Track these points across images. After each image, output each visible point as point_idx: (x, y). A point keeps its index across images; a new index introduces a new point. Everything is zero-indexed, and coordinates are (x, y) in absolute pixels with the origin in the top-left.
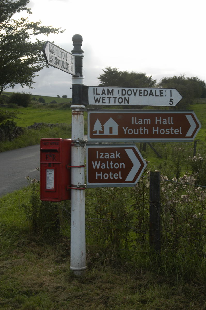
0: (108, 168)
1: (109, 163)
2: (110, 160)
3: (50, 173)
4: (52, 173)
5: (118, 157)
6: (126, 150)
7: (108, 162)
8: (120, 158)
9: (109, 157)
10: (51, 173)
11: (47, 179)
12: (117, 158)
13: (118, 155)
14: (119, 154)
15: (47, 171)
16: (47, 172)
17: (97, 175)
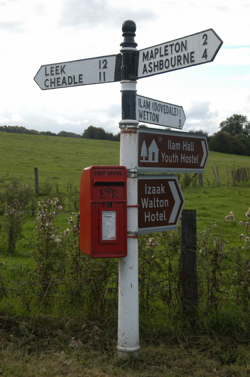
0: (155, 207)
1: (156, 200)
2: (156, 196)
3: (107, 217)
4: (111, 217)
5: (163, 191)
6: (169, 182)
7: (154, 198)
8: (164, 193)
9: (156, 192)
10: (109, 217)
11: (103, 225)
12: (162, 193)
13: (163, 190)
14: (164, 187)
15: (103, 213)
16: (103, 216)
17: (146, 216)
